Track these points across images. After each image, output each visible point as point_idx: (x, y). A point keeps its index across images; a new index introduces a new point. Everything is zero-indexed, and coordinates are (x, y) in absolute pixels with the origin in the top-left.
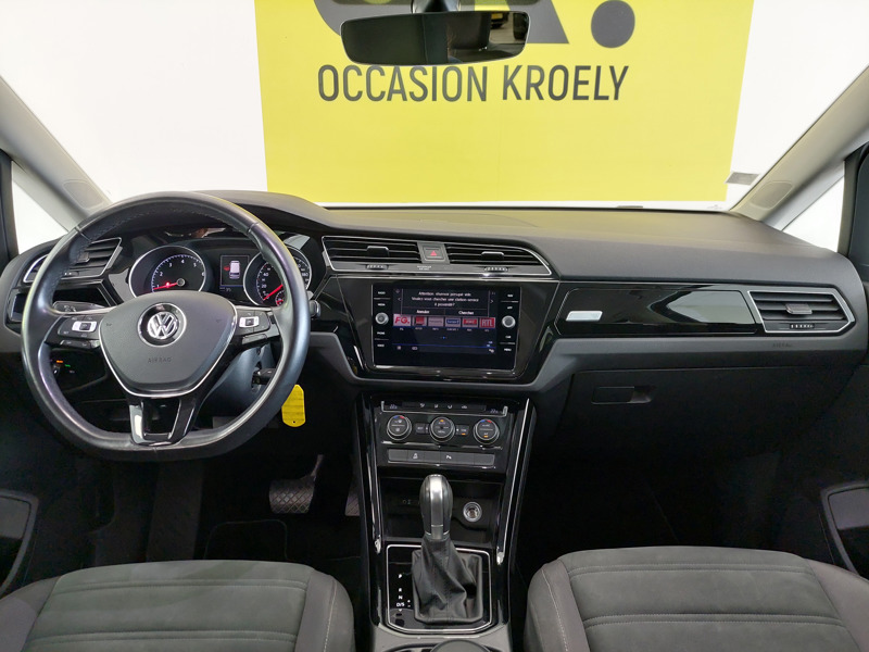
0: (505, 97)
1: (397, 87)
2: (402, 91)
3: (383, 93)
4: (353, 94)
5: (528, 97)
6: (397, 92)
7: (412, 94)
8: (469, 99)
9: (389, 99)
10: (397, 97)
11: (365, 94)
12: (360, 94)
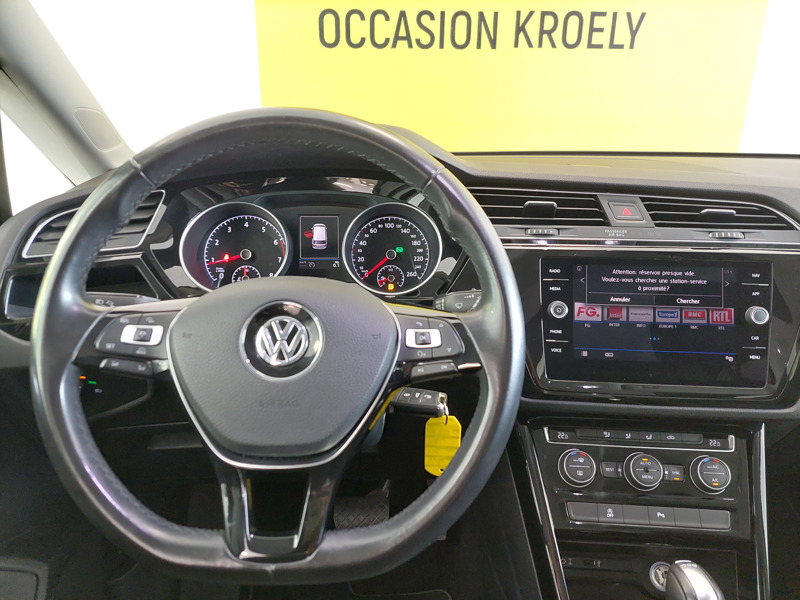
0: (516, 45)
1: (402, 33)
2: (408, 38)
3: (387, 40)
4: (355, 40)
5: (540, 45)
6: (403, 38)
7: (418, 41)
8: (479, 46)
9: (394, 46)
10: (402, 44)
11: (368, 41)
12: (363, 40)
